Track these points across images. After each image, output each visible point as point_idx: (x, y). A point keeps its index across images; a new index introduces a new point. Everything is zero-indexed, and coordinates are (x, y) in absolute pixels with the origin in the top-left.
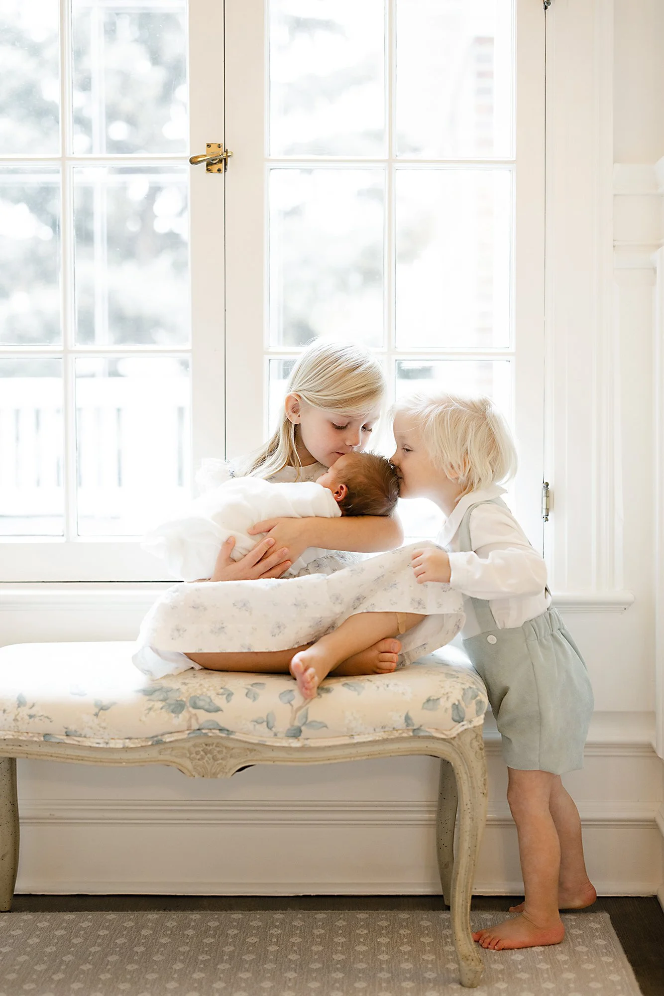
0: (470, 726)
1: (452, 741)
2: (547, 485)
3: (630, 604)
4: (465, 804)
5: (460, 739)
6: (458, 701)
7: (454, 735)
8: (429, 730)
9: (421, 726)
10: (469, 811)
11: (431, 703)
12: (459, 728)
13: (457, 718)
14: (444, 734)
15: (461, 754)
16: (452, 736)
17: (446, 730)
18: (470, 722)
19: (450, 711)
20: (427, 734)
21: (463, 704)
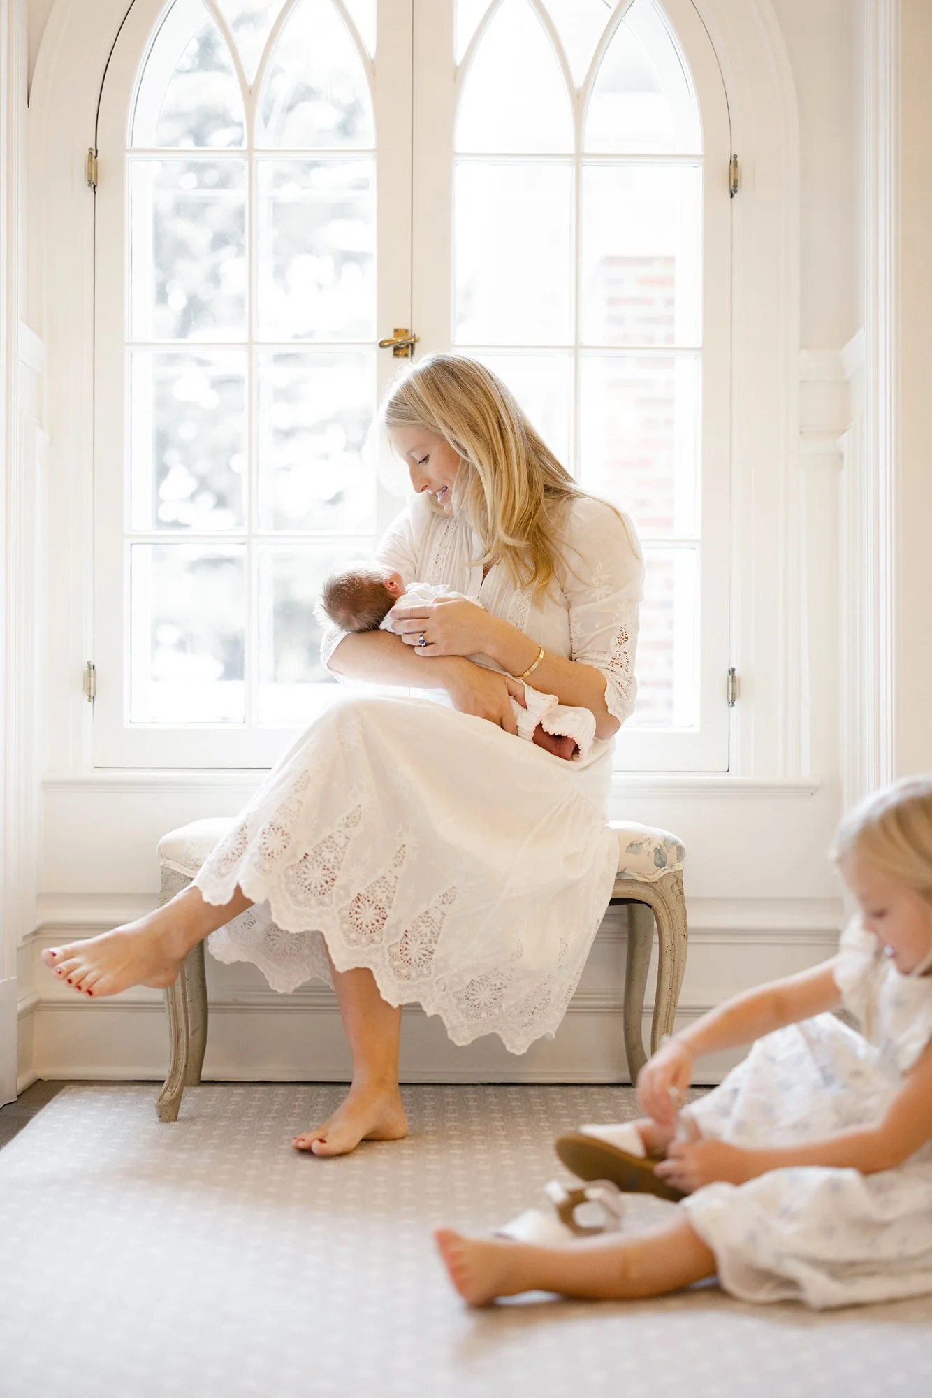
0: (671, 871)
1: (654, 886)
2: (733, 670)
3: (817, 789)
4: (666, 946)
5: (661, 882)
6: (660, 846)
7: (657, 880)
8: (632, 874)
9: (625, 870)
10: (671, 952)
11: (634, 847)
12: (661, 873)
13: (659, 862)
14: (646, 878)
15: (663, 899)
16: (654, 881)
17: (650, 875)
18: (672, 867)
19: (653, 855)
20: (631, 878)
21: (665, 849)
